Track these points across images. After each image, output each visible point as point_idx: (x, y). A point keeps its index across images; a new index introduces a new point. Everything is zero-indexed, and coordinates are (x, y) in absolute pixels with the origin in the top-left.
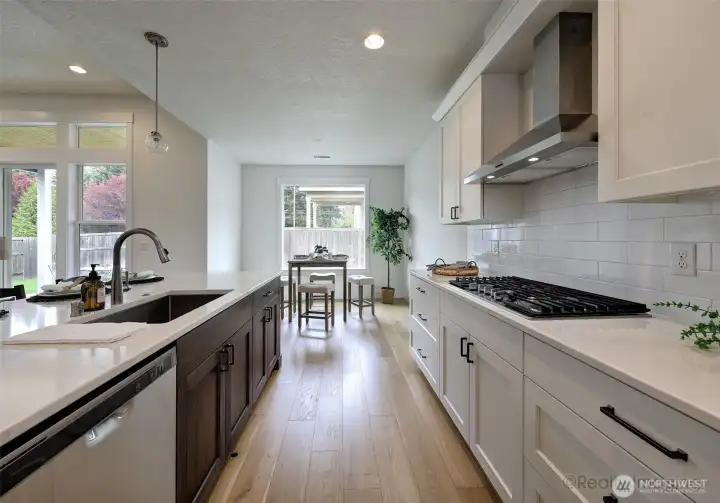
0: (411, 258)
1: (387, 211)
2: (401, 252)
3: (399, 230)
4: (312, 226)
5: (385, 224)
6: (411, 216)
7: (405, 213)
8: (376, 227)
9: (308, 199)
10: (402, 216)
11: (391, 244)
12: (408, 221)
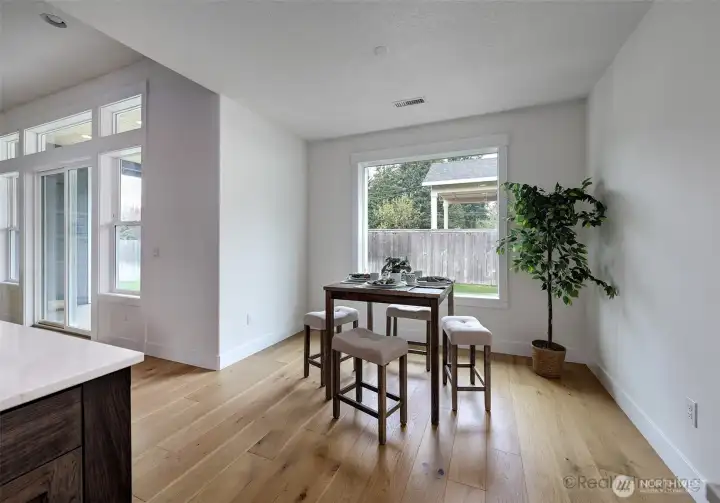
0: (611, 291)
1: (548, 190)
2: (582, 274)
3: (577, 228)
4: (440, 225)
5: (541, 217)
6: (610, 195)
7: (590, 191)
8: (520, 223)
9: (434, 195)
10: (582, 196)
11: (556, 257)
12: (601, 207)
